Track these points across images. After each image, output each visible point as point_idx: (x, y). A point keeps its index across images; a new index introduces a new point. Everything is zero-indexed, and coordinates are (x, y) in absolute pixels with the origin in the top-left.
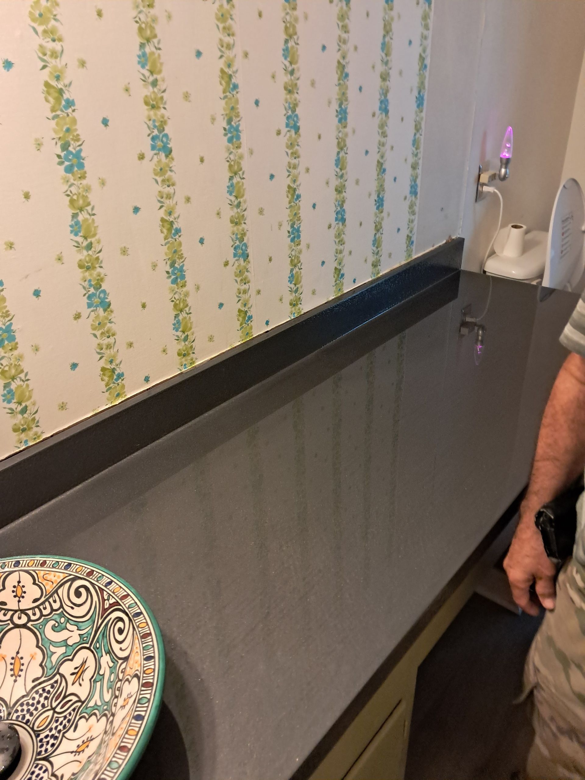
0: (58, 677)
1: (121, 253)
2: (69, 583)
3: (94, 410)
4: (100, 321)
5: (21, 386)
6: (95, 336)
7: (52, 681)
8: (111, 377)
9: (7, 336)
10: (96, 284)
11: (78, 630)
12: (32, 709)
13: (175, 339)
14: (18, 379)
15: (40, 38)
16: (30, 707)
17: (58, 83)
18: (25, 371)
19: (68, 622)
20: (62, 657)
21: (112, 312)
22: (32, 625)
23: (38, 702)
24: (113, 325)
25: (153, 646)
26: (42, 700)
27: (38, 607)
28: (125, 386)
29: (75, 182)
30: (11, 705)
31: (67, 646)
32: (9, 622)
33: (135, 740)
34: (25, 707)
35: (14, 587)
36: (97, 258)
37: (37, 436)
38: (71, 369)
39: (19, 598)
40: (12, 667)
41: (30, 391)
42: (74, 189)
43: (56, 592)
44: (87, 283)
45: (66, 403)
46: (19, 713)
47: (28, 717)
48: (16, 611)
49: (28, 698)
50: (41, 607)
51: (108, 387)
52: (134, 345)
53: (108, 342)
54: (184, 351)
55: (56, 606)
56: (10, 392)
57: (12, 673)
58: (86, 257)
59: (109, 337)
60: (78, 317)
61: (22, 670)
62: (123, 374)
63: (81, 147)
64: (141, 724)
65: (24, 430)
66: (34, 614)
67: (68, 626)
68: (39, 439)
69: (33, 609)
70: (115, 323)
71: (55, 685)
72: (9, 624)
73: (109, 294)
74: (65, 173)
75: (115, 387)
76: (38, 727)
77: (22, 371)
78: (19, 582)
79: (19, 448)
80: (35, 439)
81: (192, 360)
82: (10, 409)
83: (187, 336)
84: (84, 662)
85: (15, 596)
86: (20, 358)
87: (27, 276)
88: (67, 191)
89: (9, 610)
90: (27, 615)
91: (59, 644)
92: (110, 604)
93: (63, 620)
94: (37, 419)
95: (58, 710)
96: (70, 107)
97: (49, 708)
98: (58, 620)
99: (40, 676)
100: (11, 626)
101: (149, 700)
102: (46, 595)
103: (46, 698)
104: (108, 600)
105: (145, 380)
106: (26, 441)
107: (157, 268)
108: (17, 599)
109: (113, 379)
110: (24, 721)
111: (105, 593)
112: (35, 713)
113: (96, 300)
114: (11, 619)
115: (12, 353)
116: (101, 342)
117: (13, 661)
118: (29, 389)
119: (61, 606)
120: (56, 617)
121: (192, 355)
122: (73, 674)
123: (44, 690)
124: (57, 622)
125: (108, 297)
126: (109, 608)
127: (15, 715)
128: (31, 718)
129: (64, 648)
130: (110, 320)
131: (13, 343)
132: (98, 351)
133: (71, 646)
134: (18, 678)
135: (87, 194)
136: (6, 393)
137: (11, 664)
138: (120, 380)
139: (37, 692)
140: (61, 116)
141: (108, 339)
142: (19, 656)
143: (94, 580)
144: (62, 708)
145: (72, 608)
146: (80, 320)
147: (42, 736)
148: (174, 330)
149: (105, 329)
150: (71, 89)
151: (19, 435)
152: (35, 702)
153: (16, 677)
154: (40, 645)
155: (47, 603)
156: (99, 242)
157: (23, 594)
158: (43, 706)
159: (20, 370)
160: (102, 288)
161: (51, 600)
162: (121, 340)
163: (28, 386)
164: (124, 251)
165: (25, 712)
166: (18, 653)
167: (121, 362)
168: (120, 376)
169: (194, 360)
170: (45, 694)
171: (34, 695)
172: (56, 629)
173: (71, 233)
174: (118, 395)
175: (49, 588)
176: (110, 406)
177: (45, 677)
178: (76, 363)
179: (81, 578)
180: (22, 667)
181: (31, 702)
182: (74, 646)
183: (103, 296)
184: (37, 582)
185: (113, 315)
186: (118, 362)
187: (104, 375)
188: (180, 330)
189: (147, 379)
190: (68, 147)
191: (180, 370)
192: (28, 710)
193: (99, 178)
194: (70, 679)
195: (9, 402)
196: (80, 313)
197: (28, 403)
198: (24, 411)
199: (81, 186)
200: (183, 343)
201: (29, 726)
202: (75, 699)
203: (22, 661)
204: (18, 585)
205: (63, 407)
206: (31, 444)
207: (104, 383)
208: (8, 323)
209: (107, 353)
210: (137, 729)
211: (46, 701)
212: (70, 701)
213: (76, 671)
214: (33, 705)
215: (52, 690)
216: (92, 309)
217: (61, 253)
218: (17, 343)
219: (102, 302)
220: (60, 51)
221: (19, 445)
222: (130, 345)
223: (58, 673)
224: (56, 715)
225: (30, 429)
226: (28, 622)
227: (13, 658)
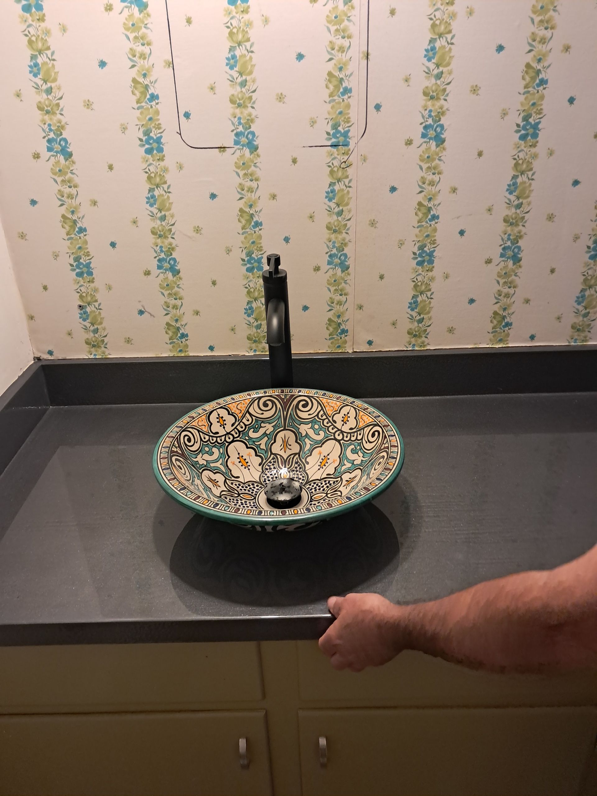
0: (339, 479)
1: (547, 218)
2: (372, 426)
3: (475, 344)
4: (507, 271)
5: (425, 301)
6: (498, 283)
7: (336, 480)
8: (500, 322)
9: (428, 259)
10: (514, 239)
11: (363, 457)
12: (318, 488)
13: (574, 312)
14: (425, 295)
15: (534, 26)
16: (317, 487)
17: (538, 65)
18: (432, 291)
19: (360, 450)
20: (347, 469)
21: (520, 267)
22: (343, 443)
23: (323, 487)
24: (517, 278)
25: (387, 476)
26: (325, 486)
27: (350, 433)
28: (509, 335)
29: (525, 149)
30: (310, 480)
31: (353, 464)
32: (333, 434)
33: (338, 505)
34: (315, 485)
35: (345, 415)
36: (523, 218)
37: (423, 344)
38: (469, 303)
39: (344, 423)
40: (322, 461)
41: (430, 307)
42: (521, 155)
43: (364, 429)
44: (506, 236)
45: (455, 329)
46: (311, 487)
47: (313, 490)
48: (339, 430)
49: (320, 482)
50: (352, 434)
51: (494, 330)
52: (531, 302)
53: (508, 292)
54: (580, 326)
55: (359, 437)
56: (416, 302)
57: (320, 464)
58: (513, 214)
59: (510, 287)
60: (489, 262)
61: (325, 465)
62: (511, 324)
63: (541, 120)
64: (347, 502)
65: (415, 336)
66: (347, 437)
67: (359, 453)
68: (424, 348)
69: (348, 433)
70: (519, 278)
71: (336, 482)
72: (332, 435)
73: (523, 251)
74: (519, 140)
75: (501, 333)
76: (314, 498)
77: (430, 290)
78: (348, 413)
79: (407, 348)
80: (421, 346)
81: (585, 337)
82: (411, 315)
83: (589, 313)
84: (355, 477)
85: (342, 421)
86: (432, 279)
87: (460, 217)
88: (515, 155)
89: (336, 427)
90: (343, 435)
91: (349, 461)
92: (384, 447)
93: (358, 447)
94: (428, 331)
95: (329, 495)
96: (543, 85)
97: (326, 492)
98: (356, 447)
99: (332, 474)
100: (333, 437)
101: (361, 495)
102: (358, 428)
103: (327, 487)
104: (385, 444)
105: (530, 337)
106: (414, 345)
107: (578, 241)
108: (343, 423)
109: (501, 325)
110: (310, 491)
111: (386, 439)
112: (318, 490)
113: (510, 253)
114: (334, 433)
115: (428, 273)
116: (502, 289)
117: (324, 458)
118: (430, 306)
119: (362, 439)
120: (356, 444)
121: (587, 333)
122: (347, 481)
123: (329, 482)
124: (355, 447)
125: (521, 254)
126: (383, 449)
127: (309, 486)
128: (314, 492)
129: (351, 464)
130: (516, 273)
131: (431, 266)
132: (497, 296)
133: (355, 465)
134: (321, 469)
135: (533, 160)
136: (412, 302)
137: (322, 459)
138: (507, 328)
139: (325, 481)
140: (532, 92)
141: (509, 289)
142: (328, 457)
143: (385, 430)
144: (331, 495)
145: (366, 442)
146: (489, 265)
147: (313, 503)
148: (575, 302)
149: (509, 279)
150: (549, 70)
151: (410, 338)
152: (321, 486)
153: (320, 468)
154: (341, 456)
155: (356, 433)
156: (529, 204)
157: (347, 422)
158: (324, 490)
159: (429, 288)
160: (518, 244)
161: (359, 433)
162: (520, 294)
163: (430, 303)
164: (550, 218)
165: (313, 488)
166: (328, 455)
167: (513, 313)
168: (508, 325)
169: (588, 338)
170: (328, 485)
171: (323, 482)
172: (353, 451)
173: (506, 191)
174: (501, 341)
175: (361, 424)
176: (491, 346)
177: (334, 476)
178: (474, 300)
179: (380, 426)
180: (326, 464)
181: (319, 484)
182: (356, 466)
183: (517, 251)
184: (357, 418)
185: (520, 270)
186: (510, 311)
187: (494, 318)
188: (583, 304)
189: (532, 338)
190: (529, 118)
191: (569, 342)
192: (316, 488)
193: (549, 149)
194: (344, 482)
195: (412, 310)
196: (491, 260)
197: (425, 316)
198: (421, 321)
199: (529, 153)
200: (581, 318)
201: (311, 495)
202: (339, 494)
203: (328, 461)
204: (347, 415)
205: (451, 330)
206: (416, 348)
207: (492, 325)
208: (433, 249)
209: (504, 300)
210: (343, 502)
211: (327, 488)
212: (337, 494)
213: (349, 480)
214: (319, 486)
215: (332, 484)
216: (503, 259)
217: (493, 205)
218: (433, 267)
219: (515, 256)
220: (549, 38)
221: (408, 346)
222: (527, 301)
223: (341, 477)
224: (326, 497)
225: (420, 337)
226: (341, 440)
227: (324, 456)
